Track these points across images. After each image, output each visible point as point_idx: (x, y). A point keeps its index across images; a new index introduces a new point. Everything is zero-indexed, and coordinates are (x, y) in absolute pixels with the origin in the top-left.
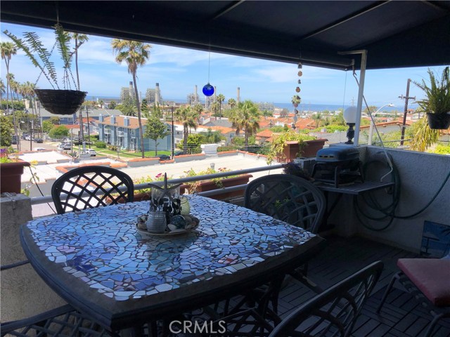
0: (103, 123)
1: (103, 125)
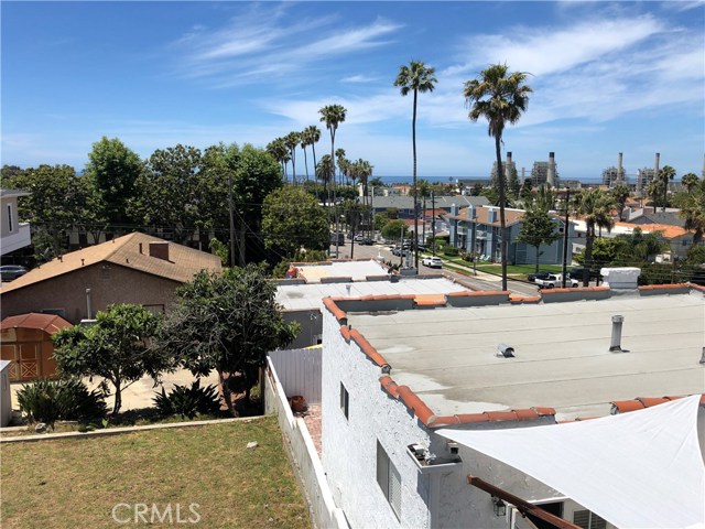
0: (457, 217)
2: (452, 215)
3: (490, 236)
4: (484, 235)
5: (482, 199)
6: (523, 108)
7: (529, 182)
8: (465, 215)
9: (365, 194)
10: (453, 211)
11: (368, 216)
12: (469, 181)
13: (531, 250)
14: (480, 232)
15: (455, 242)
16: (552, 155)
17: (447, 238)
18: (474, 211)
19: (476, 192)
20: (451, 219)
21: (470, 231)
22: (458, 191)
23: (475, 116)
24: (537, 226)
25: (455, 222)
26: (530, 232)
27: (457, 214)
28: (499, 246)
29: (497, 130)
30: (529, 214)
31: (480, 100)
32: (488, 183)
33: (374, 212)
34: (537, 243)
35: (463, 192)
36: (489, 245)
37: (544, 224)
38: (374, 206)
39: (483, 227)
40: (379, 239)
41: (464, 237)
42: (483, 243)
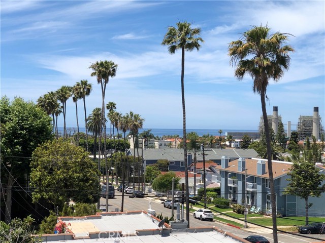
0: (227, 169)
1: (227, 173)
2: (222, 167)
3: (259, 188)
4: (254, 187)
5: (251, 152)
6: (286, 67)
7: (295, 135)
8: (235, 167)
9: (136, 146)
10: (223, 163)
11: (139, 168)
12: (238, 134)
13: (300, 202)
14: (250, 184)
15: (226, 194)
16: (316, 109)
17: (218, 191)
18: (244, 163)
19: (245, 145)
20: (221, 172)
21: (240, 183)
22: (228, 143)
23: (240, 73)
24: (305, 178)
25: (225, 174)
26: (299, 184)
27: (227, 166)
28: (269, 198)
29: (261, 86)
30: (296, 166)
31: (244, 59)
32: (256, 136)
33: (144, 164)
34: (305, 196)
35: (232, 144)
36: (259, 197)
37: (311, 176)
38: (145, 158)
39: (253, 179)
40: (150, 192)
41: (235, 189)
42: (253, 194)
